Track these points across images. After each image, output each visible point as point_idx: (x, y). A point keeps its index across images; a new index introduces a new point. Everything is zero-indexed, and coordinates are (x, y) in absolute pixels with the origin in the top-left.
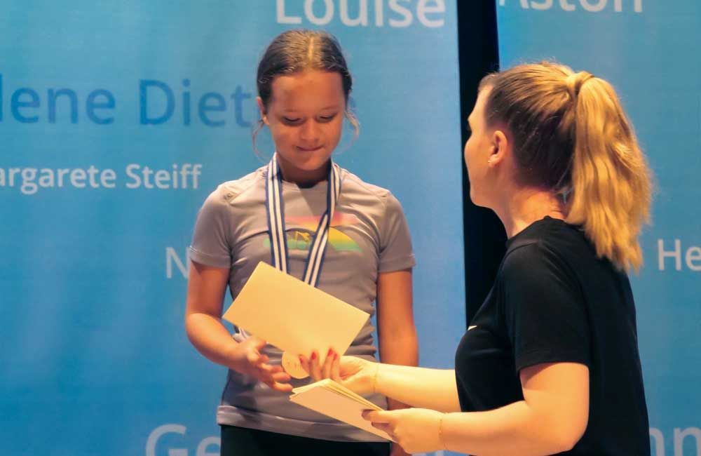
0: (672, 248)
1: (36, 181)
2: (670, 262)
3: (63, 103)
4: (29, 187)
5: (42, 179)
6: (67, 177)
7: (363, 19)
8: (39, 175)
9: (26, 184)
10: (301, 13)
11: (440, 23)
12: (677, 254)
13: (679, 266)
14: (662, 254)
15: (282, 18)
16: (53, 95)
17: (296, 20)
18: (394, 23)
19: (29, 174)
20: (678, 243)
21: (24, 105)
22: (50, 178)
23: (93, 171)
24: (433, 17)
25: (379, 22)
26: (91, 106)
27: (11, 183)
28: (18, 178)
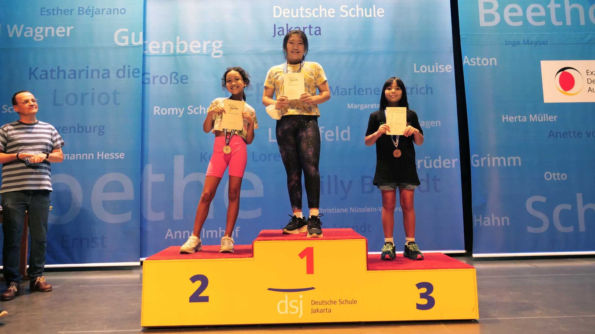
0: (506, 117)
1: (363, 107)
2: (505, 120)
3: (369, 91)
4: (362, 108)
5: (365, 107)
6: (370, 106)
7: (433, 71)
8: (364, 106)
9: (361, 108)
10: (420, 70)
11: (451, 71)
12: (507, 118)
13: (507, 121)
14: (503, 118)
15: (415, 71)
16: (366, 89)
17: (419, 72)
18: (440, 71)
19: (362, 106)
20: (507, 116)
21: (361, 91)
22: (366, 106)
23: (375, 105)
24: (448, 70)
25: (437, 71)
26: (374, 91)
27: (358, 108)
28: (360, 107)
